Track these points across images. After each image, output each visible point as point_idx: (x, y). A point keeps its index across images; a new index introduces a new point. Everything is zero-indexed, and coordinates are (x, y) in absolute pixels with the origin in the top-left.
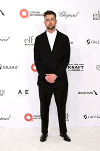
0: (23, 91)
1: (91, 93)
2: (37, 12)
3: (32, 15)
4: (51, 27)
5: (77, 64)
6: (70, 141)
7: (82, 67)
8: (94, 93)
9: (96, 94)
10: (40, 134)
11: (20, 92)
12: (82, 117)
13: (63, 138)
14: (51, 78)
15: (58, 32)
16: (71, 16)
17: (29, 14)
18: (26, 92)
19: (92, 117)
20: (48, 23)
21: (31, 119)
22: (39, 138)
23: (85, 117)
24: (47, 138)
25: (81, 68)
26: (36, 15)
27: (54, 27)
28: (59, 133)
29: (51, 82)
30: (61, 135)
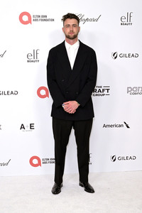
0: (27, 125)
1: (120, 126)
2: (43, 16)
3: (36, 20)
4: (72, 36)
5: (101, 87)
6: (93, 192)
7: (108, 90)
8: (125, 125)
9: (128, 127)
10: (52, 183)
11: (22, 127)
12: (110, 158)
13: (83, 188)
14: (71, 106)
15: (81, 44)
16: (91, 20)
17: (32, 19)
18: (31, 126)
19: (123, 158)
20: (68, 30)
21: (39, 164)
22: (51, 189)
23: (114, 159)
24: (62, 189)
25: (105, 92)
26: (42, 20)
27: (75, 37)
28: (78, 182)
29: (71, 112)
30: (80, 185)
